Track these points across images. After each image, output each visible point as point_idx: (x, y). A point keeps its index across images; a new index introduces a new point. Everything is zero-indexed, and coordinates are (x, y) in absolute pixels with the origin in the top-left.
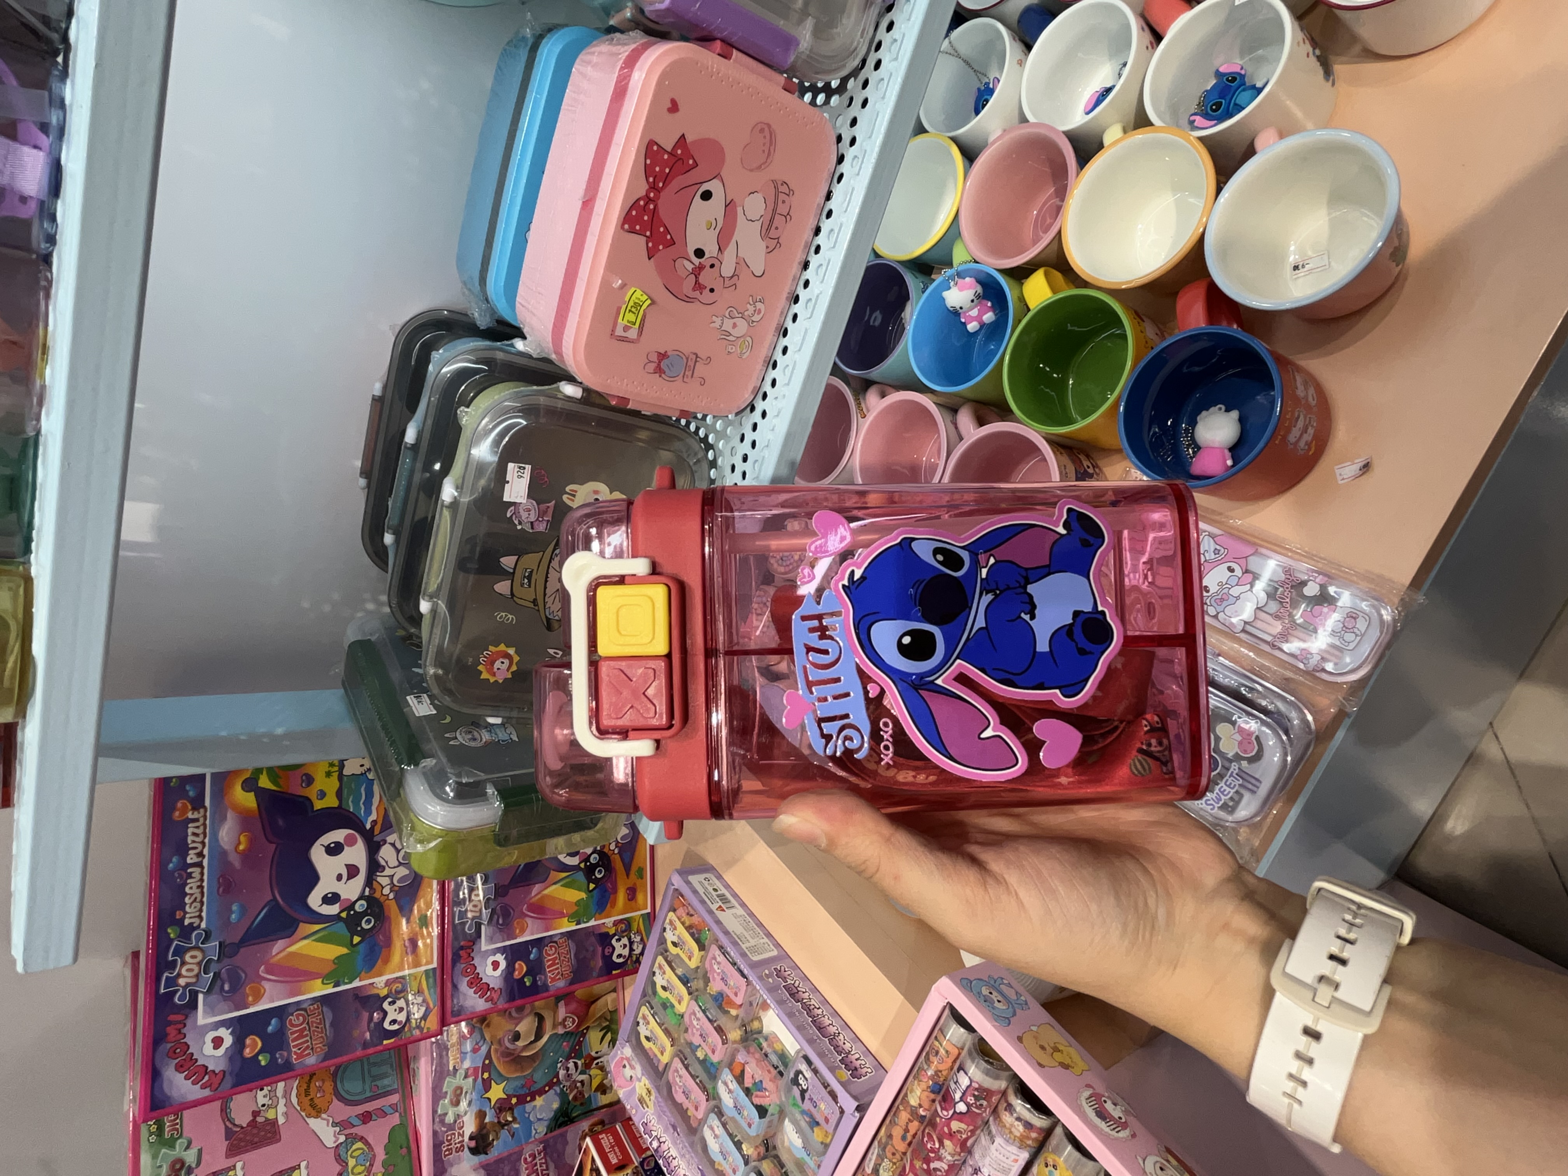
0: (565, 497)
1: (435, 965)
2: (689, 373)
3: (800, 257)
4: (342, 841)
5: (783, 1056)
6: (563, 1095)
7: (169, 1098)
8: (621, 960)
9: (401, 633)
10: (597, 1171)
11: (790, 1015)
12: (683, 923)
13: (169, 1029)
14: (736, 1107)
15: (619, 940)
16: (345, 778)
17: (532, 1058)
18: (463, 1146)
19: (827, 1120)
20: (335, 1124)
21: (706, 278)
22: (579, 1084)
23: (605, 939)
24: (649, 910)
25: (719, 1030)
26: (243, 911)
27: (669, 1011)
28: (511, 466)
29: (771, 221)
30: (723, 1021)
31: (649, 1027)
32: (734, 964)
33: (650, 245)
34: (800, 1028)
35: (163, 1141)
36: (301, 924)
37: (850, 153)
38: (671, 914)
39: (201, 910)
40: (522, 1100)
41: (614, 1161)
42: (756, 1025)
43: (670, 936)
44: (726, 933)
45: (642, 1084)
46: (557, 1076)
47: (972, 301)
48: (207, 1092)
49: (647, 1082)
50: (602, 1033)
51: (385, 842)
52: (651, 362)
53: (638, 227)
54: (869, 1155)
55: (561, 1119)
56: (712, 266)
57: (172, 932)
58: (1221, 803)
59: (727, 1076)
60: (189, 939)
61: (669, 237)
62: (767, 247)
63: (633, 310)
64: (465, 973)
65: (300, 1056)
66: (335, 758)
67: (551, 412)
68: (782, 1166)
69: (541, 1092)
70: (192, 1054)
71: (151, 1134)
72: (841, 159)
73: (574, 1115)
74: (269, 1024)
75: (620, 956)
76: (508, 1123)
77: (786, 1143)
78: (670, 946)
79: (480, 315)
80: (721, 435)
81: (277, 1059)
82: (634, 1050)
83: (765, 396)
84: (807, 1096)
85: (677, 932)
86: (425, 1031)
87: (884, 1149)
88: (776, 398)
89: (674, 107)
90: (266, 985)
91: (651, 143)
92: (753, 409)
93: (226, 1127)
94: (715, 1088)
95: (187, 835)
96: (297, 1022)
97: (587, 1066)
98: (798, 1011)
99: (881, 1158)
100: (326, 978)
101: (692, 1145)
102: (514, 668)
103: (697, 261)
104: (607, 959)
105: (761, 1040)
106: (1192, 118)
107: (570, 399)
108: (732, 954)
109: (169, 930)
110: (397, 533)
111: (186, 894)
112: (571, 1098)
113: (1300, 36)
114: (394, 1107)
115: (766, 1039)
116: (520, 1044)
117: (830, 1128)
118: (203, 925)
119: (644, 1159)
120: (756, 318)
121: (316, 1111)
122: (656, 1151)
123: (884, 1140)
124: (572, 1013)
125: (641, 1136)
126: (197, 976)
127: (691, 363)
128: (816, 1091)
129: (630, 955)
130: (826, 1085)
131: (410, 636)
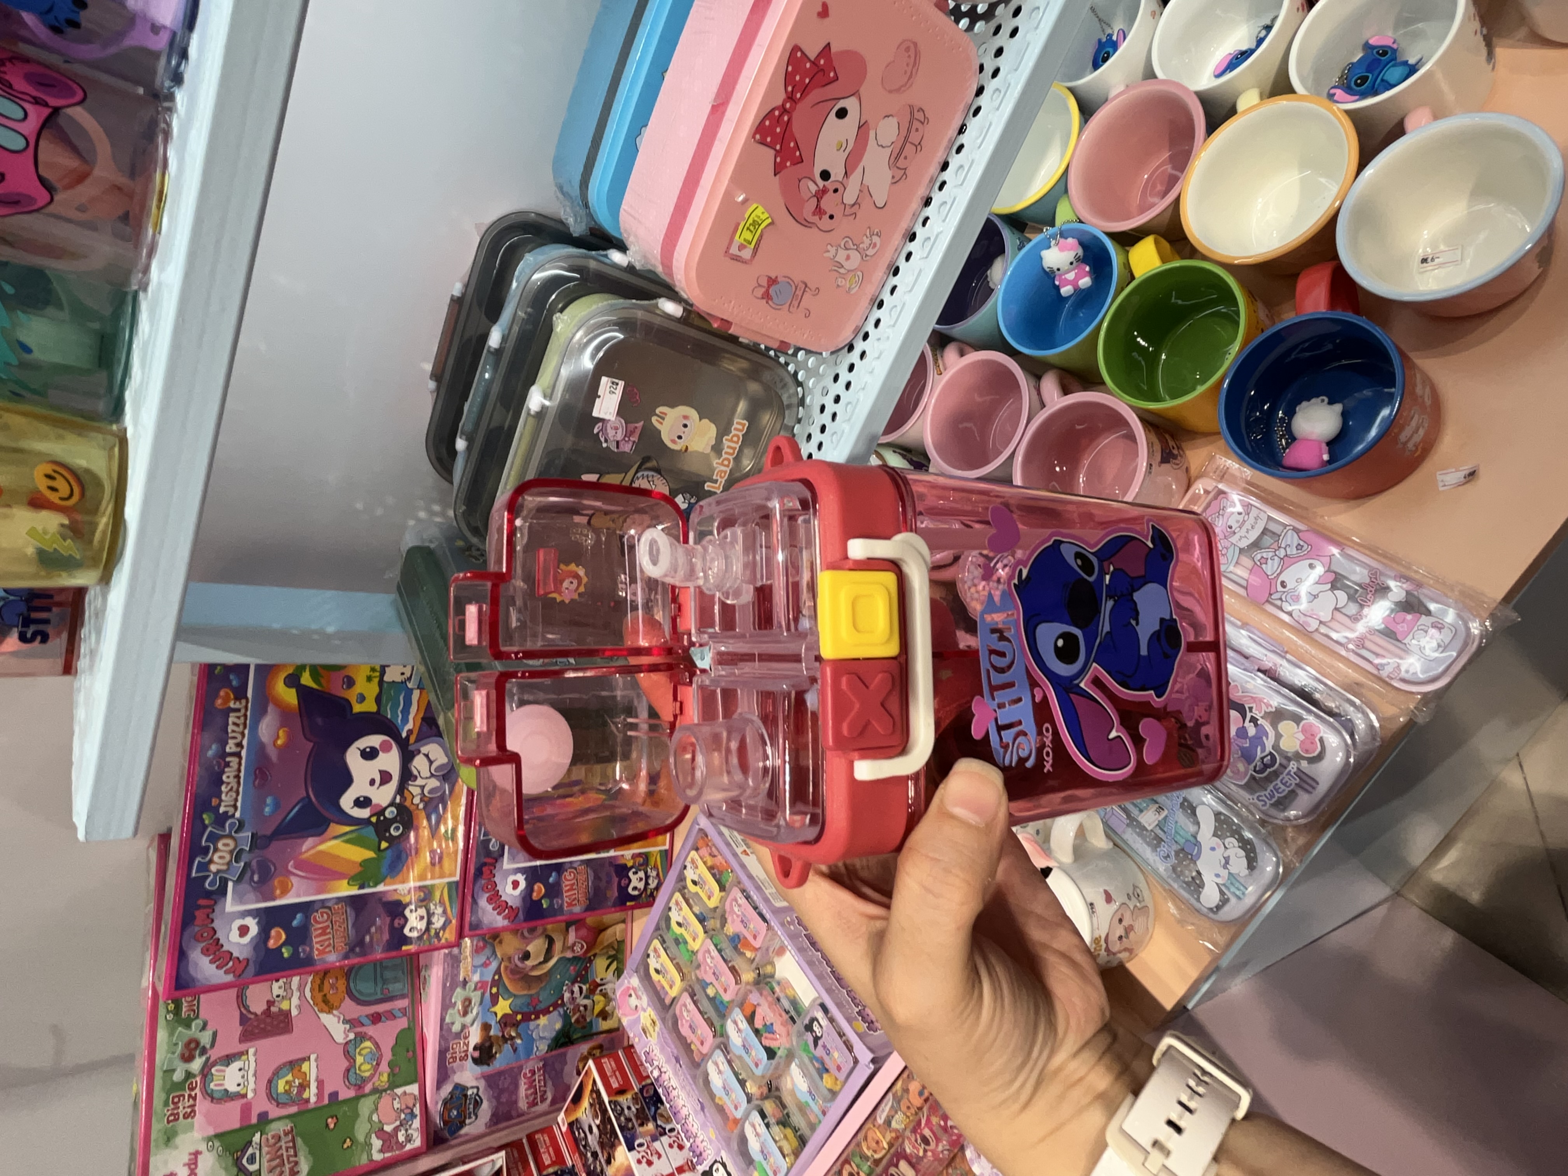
0: (654, 419)
1: (457, 878)
2: (795, 303)
3: (922, 192)
4: (378, 747)
5: (794, 1002)
6: (566, 1017)
7: (193, 980)
8: (636, 893)
9: (460, 543)
10: (598, 1093)
11: (811, 963)
12: (705, 863)
13: (197, 913)
14: (744, 1046)
15: (635, 873)
16: (385, 685)
17: (539, 978)
18: (467, 1055)
19: (839, 1068)
20: (345, 1021)
21: (829, 203)
22: (582, 1008)
23: (622, 870)
24: (667, 847)
25: (733, 970)
26: (277, 806)
27: (682, 946)
28: (604, 379)
29: (902, 149)
30: (739, 963)
31: (659, 960)
32: (755, 908)
33: (778, 160)
34: (820, 977)
35: (181, 1020)
36: (332, 825)
37: (991, 86)
38: (693, 854)
39: (236, 800)
40: (527, 1018)
41: (615, 1085)
42: (769, 969)
43: (690, 874)
44: (750, 877)
45: (647, 1014)
46: (562, 998)
47: (1071, 263)
48: (230, 978)
49: (653, 1013)
50: (608, 962)
51: (419, 752)
52: (760, 286)
53: (769, 139)
54: (883, 1105)
55: (562, 1040)
56: (836, 191)
57: (207, 818)
58: (1274, 800)
59: (738, 1015)
60: (223, 826)
61: (798, 153)
62: (893, 177)
63: (752, 228)
64: (484, 889)
65: (321, 952)
66: (377, 663)
67: (648, 328)
68: (784, 1106)
69: (546, 1012)
70: (218, 940)
71: (168, 1012)
72: (980, 91)
73: (575, 1037)
74: (295, 918)
75: (635, 888)
76: (512, 1038)
77: (789, 1085)
78: (689, 884)
79: (576, 221)
80: (813, 373)
81: (299, 953)
82: (641, 980)
83: (866, 336)
84: (820, 1043)
85: (698, 872)
86: (443, 941)
87: (899, 1102)
88: (879, 339)
89: (824, 13)
90: (294, 879)
91: (796, 48)
92: (851, 348)
93: (241, 1013)
94: (723, 1026)
95: (227, 724)
96: (321, 919)
97: (592, 991)
98: (818, 960)
99: (894, 1110)
100: (353, 880)
101: (694, 1078)
102: (582, 589)
103: (821, 183)
104: (623, 890)
105: (775, 985)
106: (1333, 91)
107: (668, 317)
108: (755, 898)
109: (205, 816)
110: (470, 440)
111: (222, 782)
112: (573, 1020)
113: (1472, 10)
114: (404, 1011)
115: (779, 983)
116: (529, 963)
117: (842, 1076)
118: (238, 815)
119: (644, 1087)
120: (871, 252)
121: (328, 1005)
122: (657, 1080)
123: (899, 1094)
124: (582, 939)
125: (642, 1064)
126: (229, 864)
127: (799, 293)
128: (830, 1038)
129: (645, 888)
130: (841, 1035)
131: (469, 547)
